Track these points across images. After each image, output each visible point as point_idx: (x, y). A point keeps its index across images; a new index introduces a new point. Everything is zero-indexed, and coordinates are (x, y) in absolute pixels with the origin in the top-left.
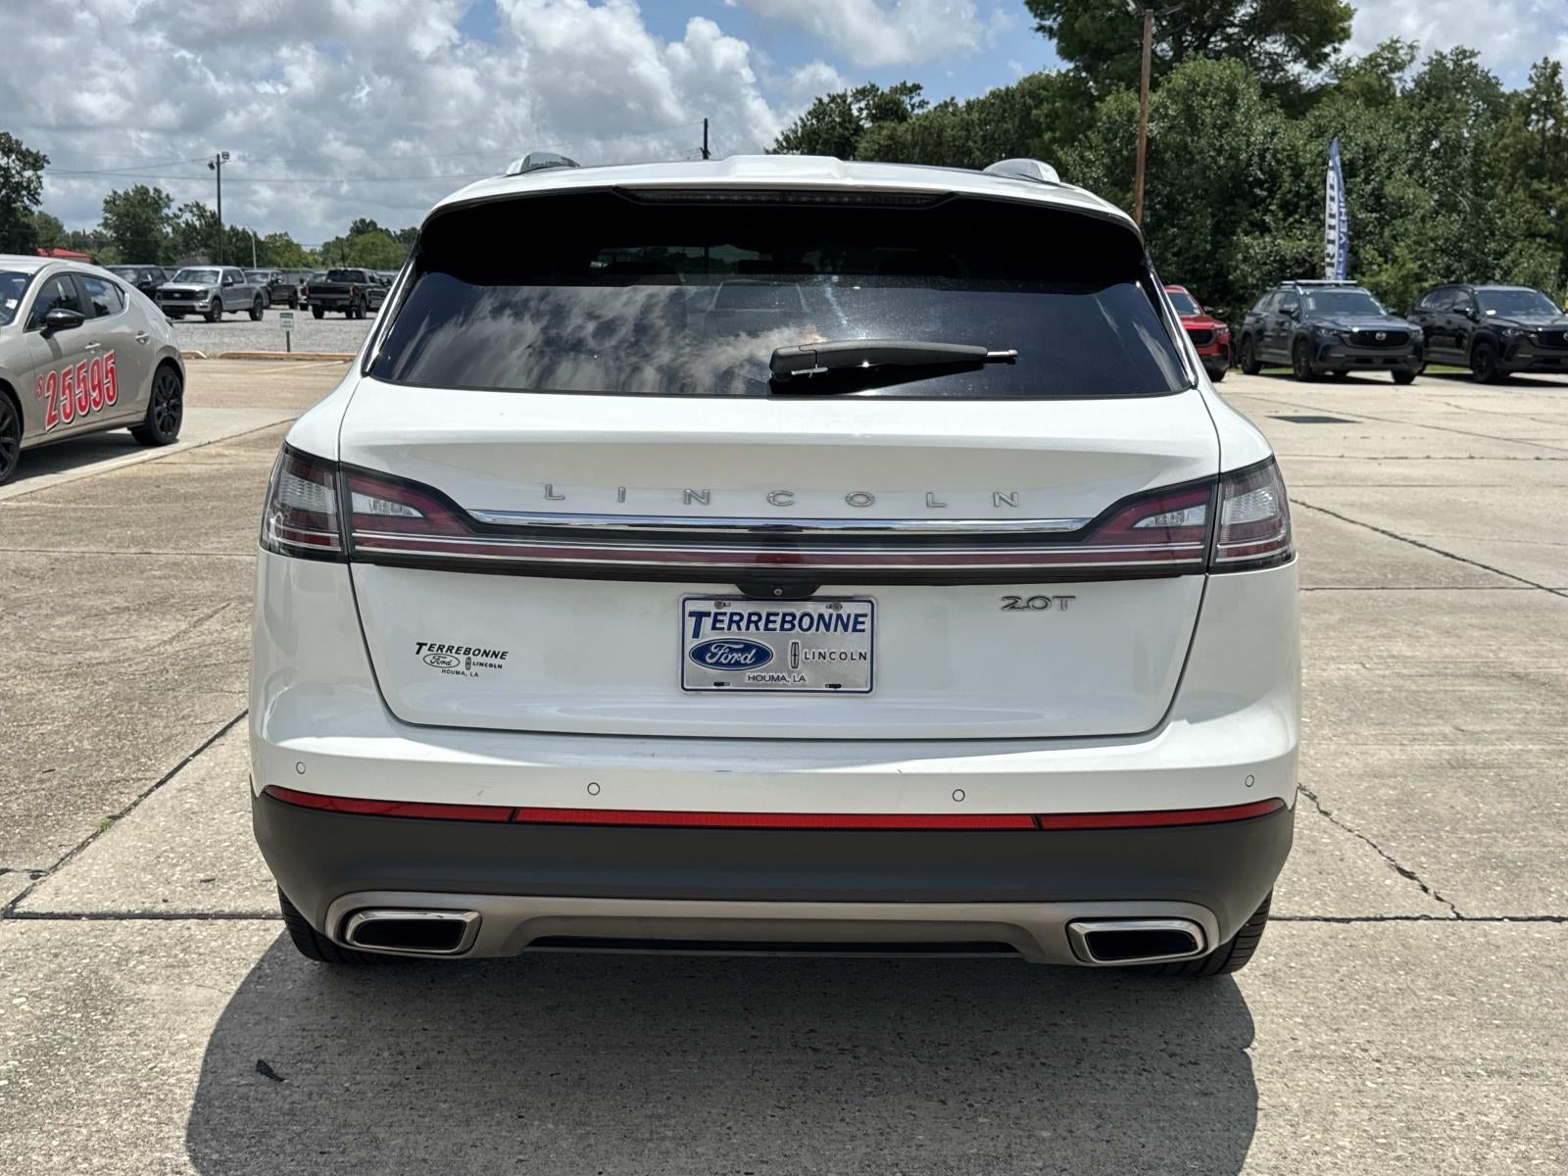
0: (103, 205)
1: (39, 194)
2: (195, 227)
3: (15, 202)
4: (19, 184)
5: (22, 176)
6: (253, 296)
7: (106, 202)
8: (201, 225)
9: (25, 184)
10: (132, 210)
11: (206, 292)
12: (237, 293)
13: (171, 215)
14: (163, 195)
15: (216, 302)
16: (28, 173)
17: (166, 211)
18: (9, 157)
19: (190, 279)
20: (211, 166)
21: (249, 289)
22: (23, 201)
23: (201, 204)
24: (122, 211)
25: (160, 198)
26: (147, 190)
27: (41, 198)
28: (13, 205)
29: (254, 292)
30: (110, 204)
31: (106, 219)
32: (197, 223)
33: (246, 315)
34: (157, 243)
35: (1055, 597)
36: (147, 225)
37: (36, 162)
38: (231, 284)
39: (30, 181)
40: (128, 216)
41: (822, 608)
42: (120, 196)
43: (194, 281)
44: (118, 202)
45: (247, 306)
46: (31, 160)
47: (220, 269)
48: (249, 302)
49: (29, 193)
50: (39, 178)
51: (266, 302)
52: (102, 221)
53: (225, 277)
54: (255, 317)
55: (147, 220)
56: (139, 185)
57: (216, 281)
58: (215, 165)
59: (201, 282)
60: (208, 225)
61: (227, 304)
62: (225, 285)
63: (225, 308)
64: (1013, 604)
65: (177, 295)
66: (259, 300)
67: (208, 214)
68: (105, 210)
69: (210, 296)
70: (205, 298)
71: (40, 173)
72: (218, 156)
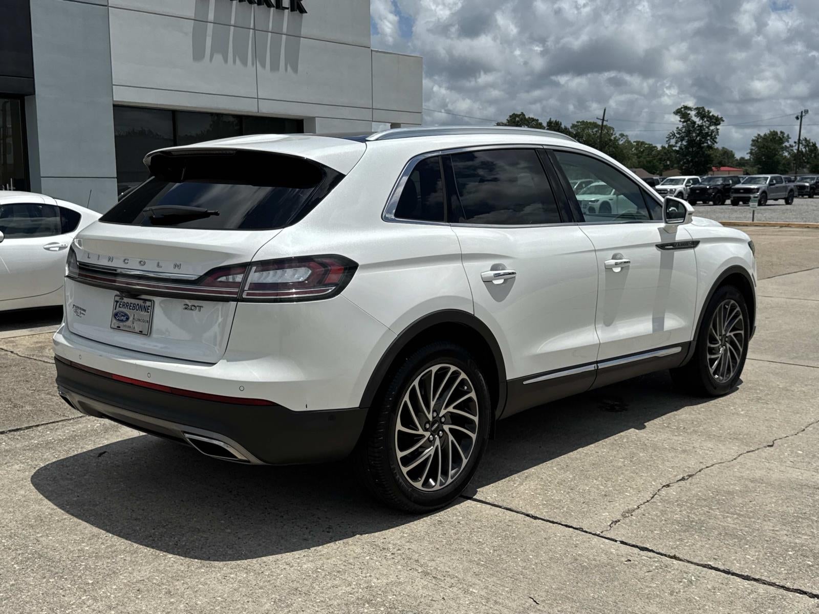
0: (751, 142)
1: (716, 138)
2: (802, 151)
3: (703, 143)
4: (707, 133)
5: (709, 129)
6: (788, 191)
7: (753, 141)
8: (806, 151)
9: (710, 134)
10: (766, 144)
11: (758, 189)
12: (778, 190)
13: (788, 146)
14: (785, 135)
15: (764, 194)
16: (712, 128)
17: (787, 144)
18: (703, 120)
19: (753, 182)
20: (797, 118)
21: (786, 187)
22: (707, 143)
23: (808, 139)
24: (761, 145)
25: (783, 137)
26: (777, 133)
27: (717, 140)
28: (702, 145)
29: (789, 188)
30: (755, 142)
31: (752, 149)
32: (804, 150)
33: (782, 202)
34: (778, 162)
35: (198, 306)
36: (774, 152)
37: (717, 121)
38: (774, 184)
39: (713, 131)
40: (763, 148)
41: (140, 302)
42: (761, 137)
43: (755, 183)
44: (759, 140)
45: (783, 197)
46: (714, 121)
47: (769, 176)
48: (785, 194)
49: (711, 138)
50: (717, 129)
51: (796, 194)
52: (749, 151)
53: (771, 180)
54: (787, 203)
55: (774, 149)
56: (772, 130)
57: (766, 183)
58: (799, 117)
59: (757, 184)
60: (811, 151)
61: (770, 195)
62: (770, 184)
63: (768, 198)
64: (187, 307)
65: (742, 191)
66: (792, 193)
67: (811, 144)
68: (752, 145)
69: (760, 191)
70: (758, 192)
71: (718, 127)
72: (802, 112)
